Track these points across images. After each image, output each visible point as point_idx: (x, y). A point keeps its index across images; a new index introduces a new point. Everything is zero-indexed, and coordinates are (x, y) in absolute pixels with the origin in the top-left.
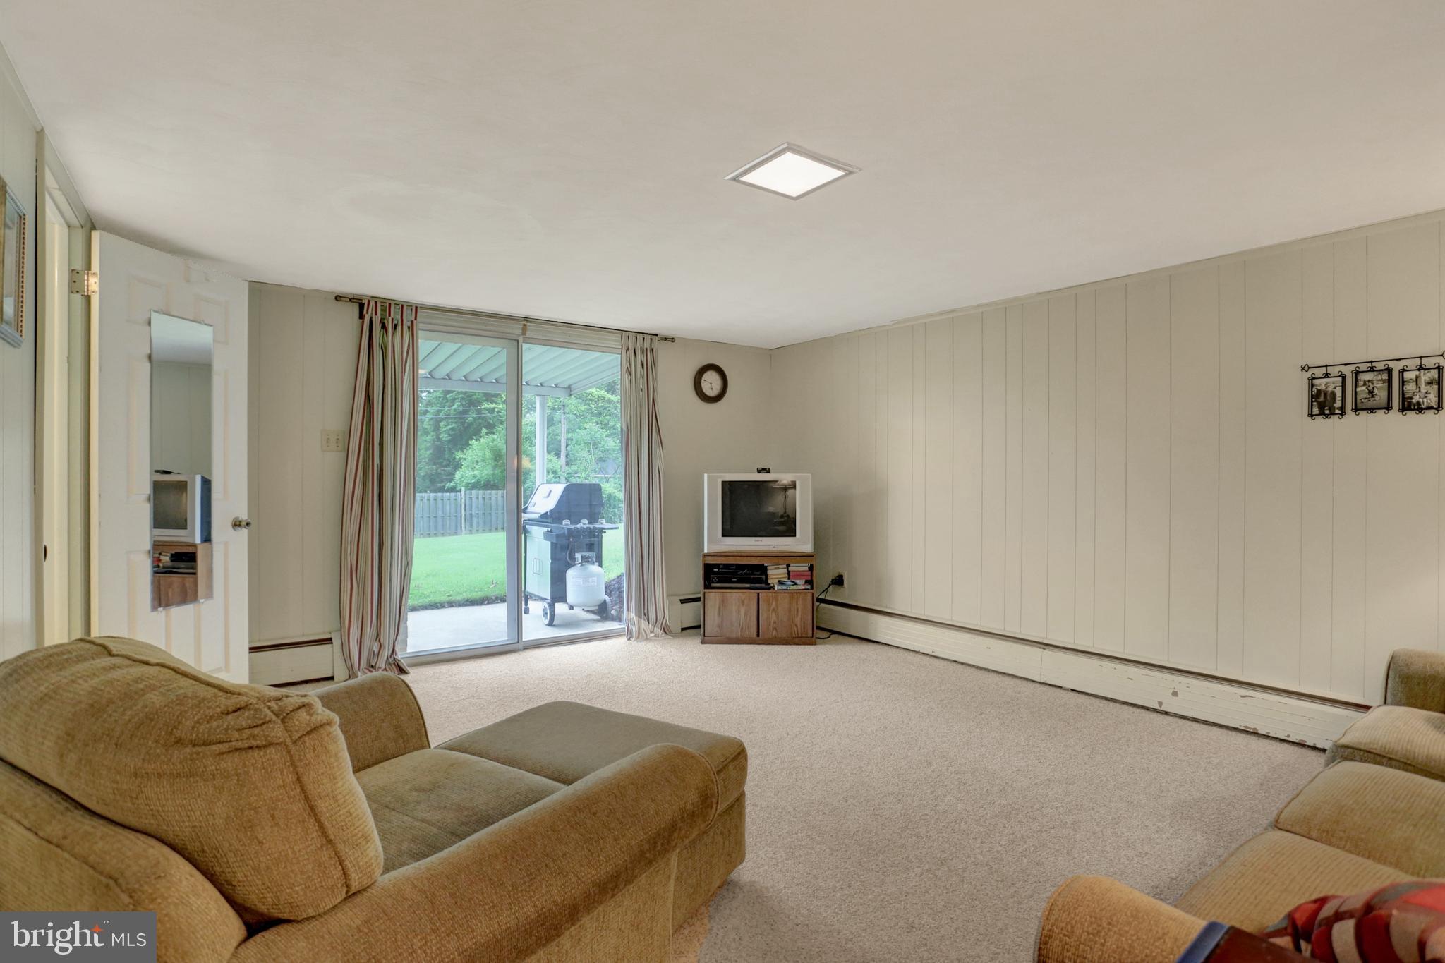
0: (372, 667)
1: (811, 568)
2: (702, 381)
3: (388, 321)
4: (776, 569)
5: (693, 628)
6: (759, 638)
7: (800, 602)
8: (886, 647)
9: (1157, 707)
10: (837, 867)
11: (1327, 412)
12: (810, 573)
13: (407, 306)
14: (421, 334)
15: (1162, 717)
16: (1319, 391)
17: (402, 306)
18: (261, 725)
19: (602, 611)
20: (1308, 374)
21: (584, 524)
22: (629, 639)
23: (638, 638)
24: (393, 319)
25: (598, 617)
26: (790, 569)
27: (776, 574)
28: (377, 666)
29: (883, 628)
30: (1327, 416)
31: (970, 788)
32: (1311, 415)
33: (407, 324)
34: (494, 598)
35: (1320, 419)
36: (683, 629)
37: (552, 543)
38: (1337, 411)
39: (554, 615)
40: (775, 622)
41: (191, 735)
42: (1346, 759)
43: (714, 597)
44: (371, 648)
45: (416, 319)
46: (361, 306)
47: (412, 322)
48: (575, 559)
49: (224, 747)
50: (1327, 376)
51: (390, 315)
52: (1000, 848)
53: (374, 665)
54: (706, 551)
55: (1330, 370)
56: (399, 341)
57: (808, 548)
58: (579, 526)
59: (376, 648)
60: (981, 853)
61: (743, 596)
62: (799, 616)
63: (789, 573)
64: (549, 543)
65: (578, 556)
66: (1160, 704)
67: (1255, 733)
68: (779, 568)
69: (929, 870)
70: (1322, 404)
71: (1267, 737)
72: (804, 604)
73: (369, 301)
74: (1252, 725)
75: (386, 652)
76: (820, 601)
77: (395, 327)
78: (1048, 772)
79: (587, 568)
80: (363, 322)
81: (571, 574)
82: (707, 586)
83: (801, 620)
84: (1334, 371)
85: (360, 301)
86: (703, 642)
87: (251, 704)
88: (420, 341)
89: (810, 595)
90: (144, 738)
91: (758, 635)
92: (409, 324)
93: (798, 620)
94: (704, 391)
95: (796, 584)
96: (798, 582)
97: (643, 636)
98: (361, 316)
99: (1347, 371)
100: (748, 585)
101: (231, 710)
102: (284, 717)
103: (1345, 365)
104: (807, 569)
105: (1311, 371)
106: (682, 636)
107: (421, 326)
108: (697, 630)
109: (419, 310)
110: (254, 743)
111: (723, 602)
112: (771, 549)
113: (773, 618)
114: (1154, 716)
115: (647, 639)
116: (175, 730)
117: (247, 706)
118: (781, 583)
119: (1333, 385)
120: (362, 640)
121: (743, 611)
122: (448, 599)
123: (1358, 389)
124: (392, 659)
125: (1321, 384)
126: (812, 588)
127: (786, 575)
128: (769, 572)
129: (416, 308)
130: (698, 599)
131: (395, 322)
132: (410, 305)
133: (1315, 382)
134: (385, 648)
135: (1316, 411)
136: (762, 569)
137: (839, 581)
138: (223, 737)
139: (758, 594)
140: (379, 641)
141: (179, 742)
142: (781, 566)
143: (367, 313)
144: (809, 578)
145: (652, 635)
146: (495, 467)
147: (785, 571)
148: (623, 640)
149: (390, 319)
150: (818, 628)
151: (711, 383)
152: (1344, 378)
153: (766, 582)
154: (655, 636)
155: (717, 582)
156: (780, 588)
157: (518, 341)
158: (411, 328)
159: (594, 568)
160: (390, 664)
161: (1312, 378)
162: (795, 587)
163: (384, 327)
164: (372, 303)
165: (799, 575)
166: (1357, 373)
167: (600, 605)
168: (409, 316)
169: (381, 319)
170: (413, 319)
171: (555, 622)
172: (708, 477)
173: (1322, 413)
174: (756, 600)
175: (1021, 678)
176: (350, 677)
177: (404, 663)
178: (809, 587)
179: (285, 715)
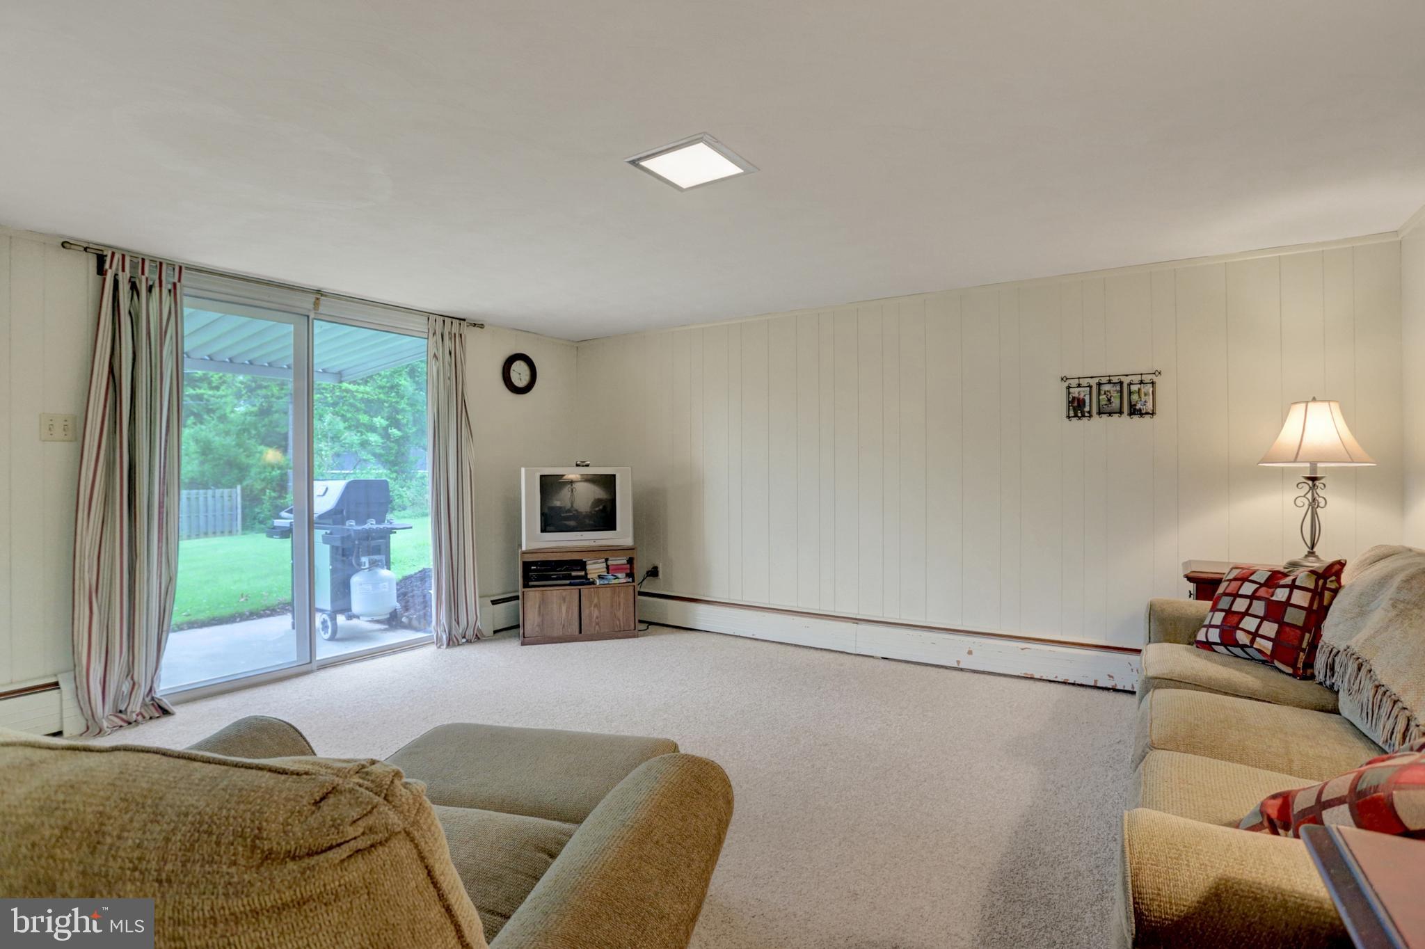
0: (121, 712)
1: (631, 561)
2: (511, 371)
3: (140, 281)
4: (594, 563)
5: (511, 629)
6: (581, 634)
7: (622, 595)
8: (706, 633)
9: (956, 665)
10: (763, 853)
11: (1080, 415)
12: (628, 566)
13: (168, 264)
14: (186, 300)
15: (960, 673)
16: (1074, 398)
17: (161, 264)
18: (370, 812)
19: (393, 621)
20: (1066, 384)
21: (371, 524)
22: (439, 647)
23: (448, 645)
24: (147, 279)
25: (386, 627)
26: (610, 563)
27: (595, 568)
28: (129, 710)
29: (702, 616)
30: (1080, 418)
31: (842, 757)
32: (1069, 417)
33: (167, 286)
34: (247, 613)
35: (1075, 419)
36: (495, 632)
37: (332, 547)
38: (1087, 414)
39: (337, 628)
40: (597, 618)
41: (288, 843)
42: (1156, 688)
43: (533, 595)
44: (119, 687)
45: (179, 281)
46: (101, 260)
47: (175, 285)
48: (359, 564)
49: (344, 852)
50: (1079, 386)
51: (143, 273)
52: (893, 807)
53: (123, 709)
54: (524, 548)
55: (1082, 381)
56: (153, 307)
57: (628, 541)
58: (366, 526)
59: (126, 688)
60: (879, 815)
61: (564, 593)
62: (621, 610)
63: (608, 567)
64: (328, 547)
65: (364, 559)
66: (958, 662)
67: (1032, 678)
68: (597, 563)
69: (844, 839)
70: (1077, 408)
71: (1040, 680)
72: (625, 597)
73: (113, 254)
74: (1030, 672)
75: (142, 691)
76: (641, 594)
77: (150, 289)
78: (898, 732)
79: (376, 573)
80: (104, 280)
81: (356, 580)
82: (526, 585)
83: (623, 614)
84: (1084, 382)
85: (100, 253)
86: (523, 644)
87: (338, 785)
88: (185, 309)
89: (632, 589)
90: (211, 862)
91: (580, 632)
92: (170, 287)
93: (620, 614)
94: (513, 381)
95: (617, 578)
96: (619, 575)
97: (453, 642)
98: (101, 271)
99: (1093, 382)
100: (568, 582)
101: (318, 798)
102: (386, 795)
103: (1092, 377)
104: (625, 562)
105: (1069, 381)
106: (496, 640)
107: (186, 290)
108: (513, 632)
109: (183, 270)
110: (378, 838)
111: (543, 602)
112: (592, 543)
113: (596, 613)
114: (955, 673)
115: (459, 645)
116: (257, 841)
117: (333, 788)
118: (600, 577)
119: (1083, 393)
120: (107, 679)
121: (564, 609)
122: (187, 619)
123: (1101, 397)
124: (150, 698)
125: (1075, 392)
126: (633, 581)
127: (605, 570)
128: (588, 567)
129: (180, 268)
130: (517, 598)
131: (150, 283)
132: (171, 265)
133: (1071, 390)
134: (140, 686)
135: (1072, 413)
136: (582, 565)
137: (654, 572)
138: (335, 838)
139: (580, 590)
140: (132, 678)
141: (268, 856)
142: (600, 561)
143: (111, 267)
144: (628, 571)
145: (464, 640)
146: (202, 463)
147: (604, 565)
148: (433, 648)
149: (144, 278)
150: (641, 622)
151: (520, 374)
152: (1090, 387)
153: (585, 577)
154: (467, 641)
155: (536, 580)
156: (602, 582)
157: (308, 317)
158: (173, 290)
159: (384, 572)
160: (146, 705)
161: (1069, 388)
162: (616, 581)
163: (134, 287)
164: (117, 257)
165: (618, 568)
166: (1099, 384)
167: (391, 614)
168: (169, 278)
169: (131, 277)
170: (176, 280)
171: (338, 636)
172: (526, 471)
173: (1076, 416)
174: (577, 596)
175: (836, 651)
176: (88, 728)
177: (166, 703)
178: (630, 580)
179: (385, 791)
